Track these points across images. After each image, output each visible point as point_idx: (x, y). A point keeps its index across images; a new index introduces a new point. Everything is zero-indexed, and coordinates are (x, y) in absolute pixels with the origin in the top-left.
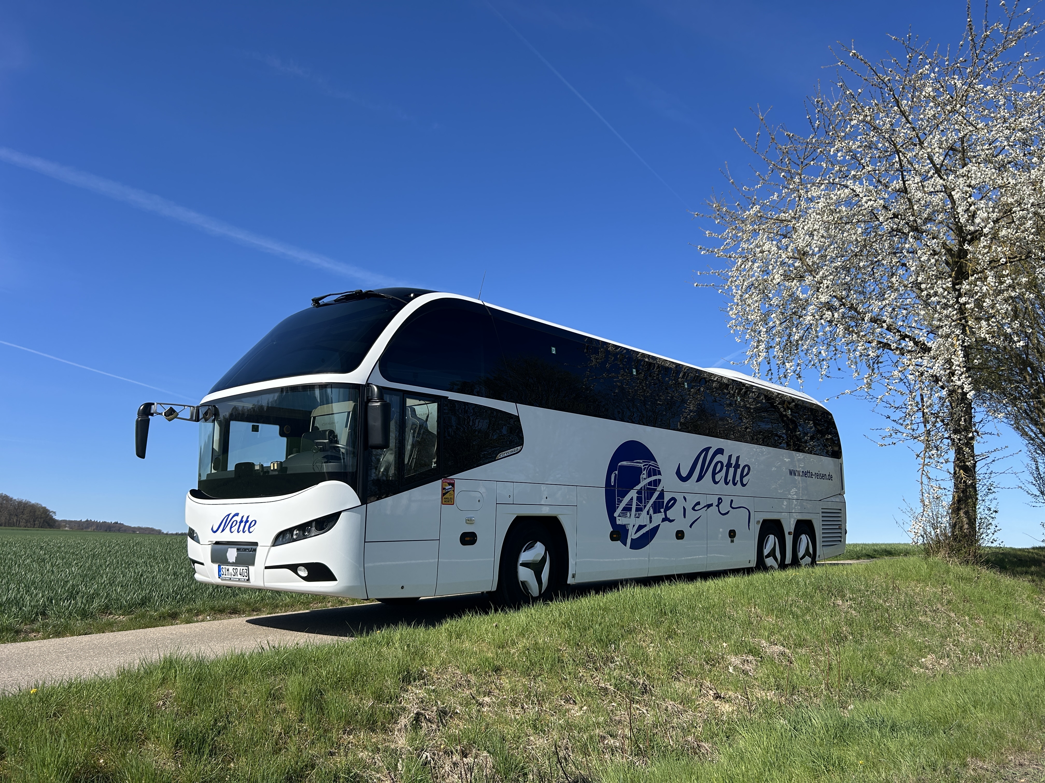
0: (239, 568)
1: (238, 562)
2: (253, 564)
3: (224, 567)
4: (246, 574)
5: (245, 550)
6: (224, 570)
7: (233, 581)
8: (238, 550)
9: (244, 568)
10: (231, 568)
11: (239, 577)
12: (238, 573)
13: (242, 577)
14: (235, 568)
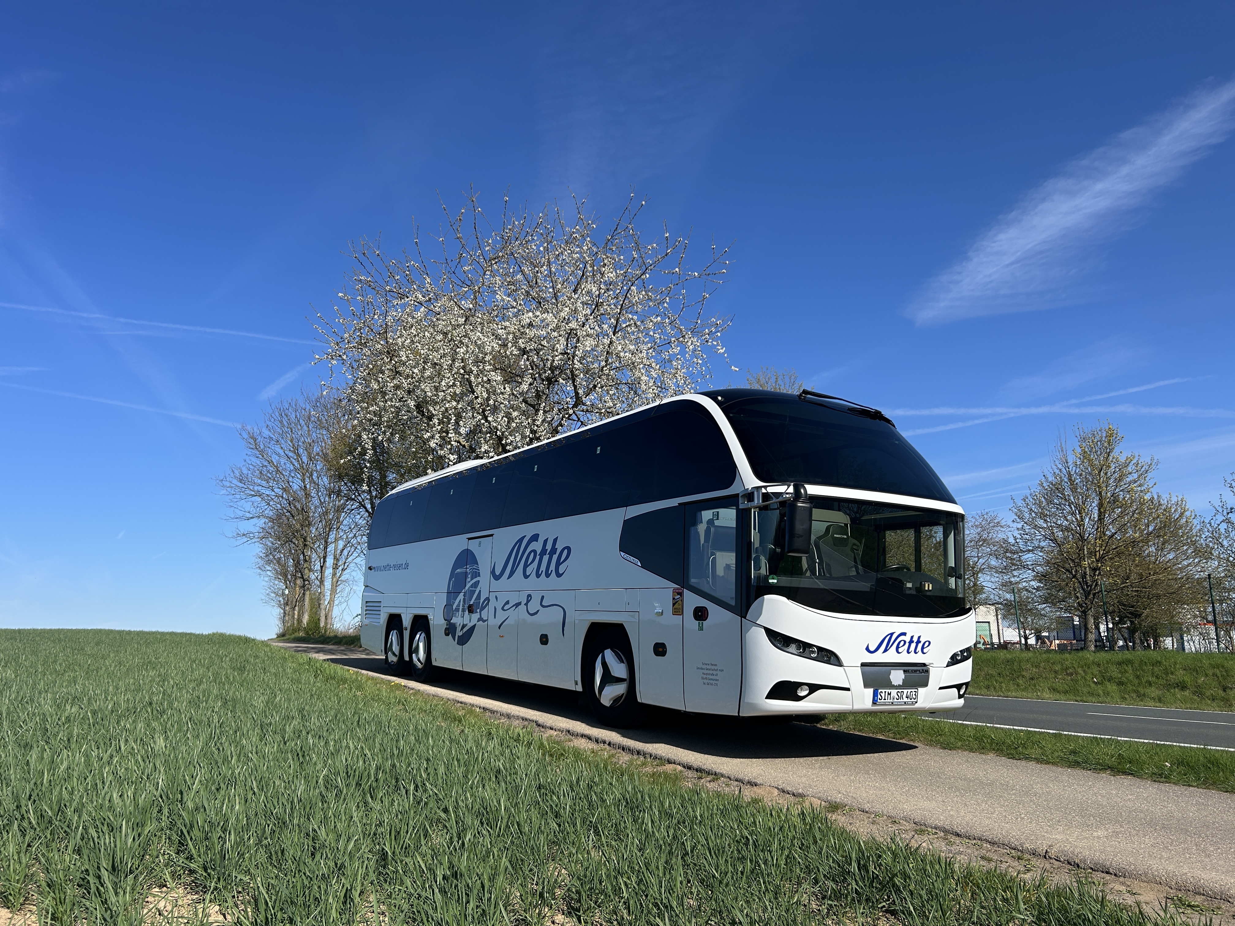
0: (905, 691)
1: (906, 684)
2: (925, 684)
3: (883, 691)
4: (914, 696)
5: (915, 671)
6: (883, 695)
7: (897, 705)
8: (905, 671)
9: (913, 690)
10: (894, 692)
11: (905, 700)
12: (904, 696)
13: (909, 700)
14: (900, 691)
